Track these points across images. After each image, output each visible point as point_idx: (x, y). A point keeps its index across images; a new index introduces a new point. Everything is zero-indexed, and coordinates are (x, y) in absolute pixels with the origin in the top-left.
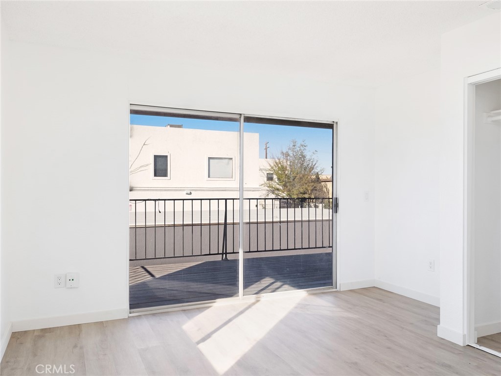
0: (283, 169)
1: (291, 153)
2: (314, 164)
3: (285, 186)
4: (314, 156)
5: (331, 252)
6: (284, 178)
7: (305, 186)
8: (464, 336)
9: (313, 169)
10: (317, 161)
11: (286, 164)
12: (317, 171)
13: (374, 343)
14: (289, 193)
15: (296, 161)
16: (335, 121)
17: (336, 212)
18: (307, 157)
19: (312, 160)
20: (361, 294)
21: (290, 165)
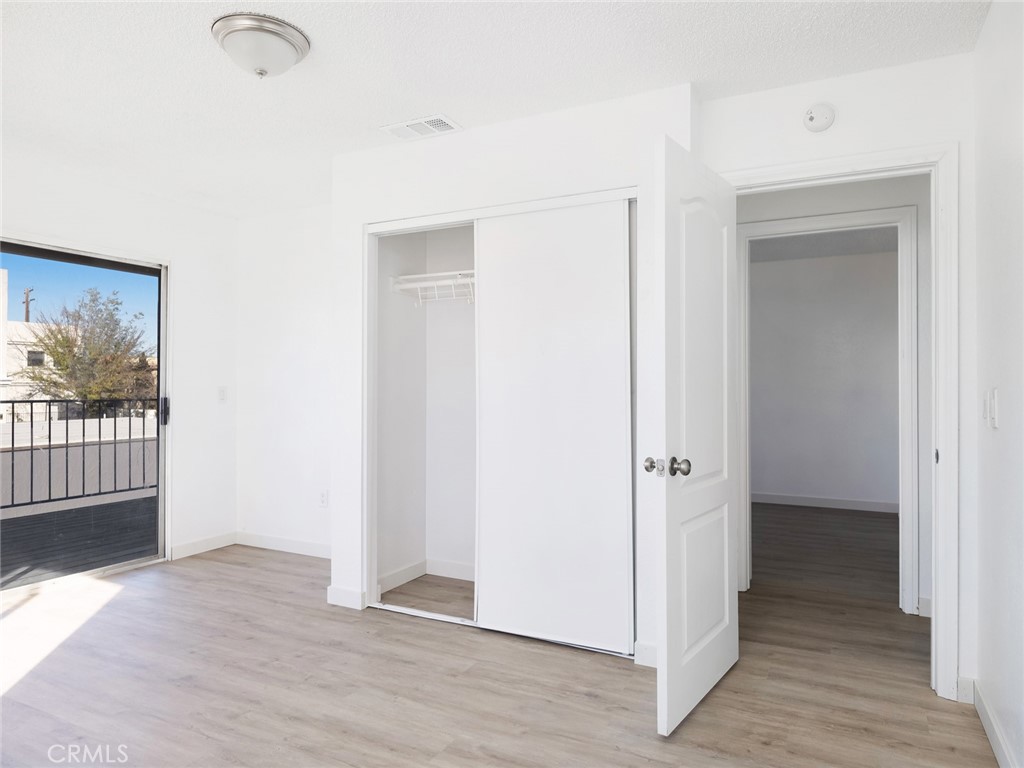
0: (68, 343)
1: (84, 313)
2: (136, 337)
3: (72, 376)
4: (137, 324)
5: (155, 494)
6: (69, 362)
7: (117, 378)
8: (363, 595)
9: (134, 346)
10: (143, 332)
11: (76, 334)
12: (143, 350)
13: (225, 636)
14: (80, 390)
15: (98, 330)
16: (164, 264)
17: (165, 423)
18: (121, 324)
19: (131, 330)
20: (210, 559)
21: (83, 337)
